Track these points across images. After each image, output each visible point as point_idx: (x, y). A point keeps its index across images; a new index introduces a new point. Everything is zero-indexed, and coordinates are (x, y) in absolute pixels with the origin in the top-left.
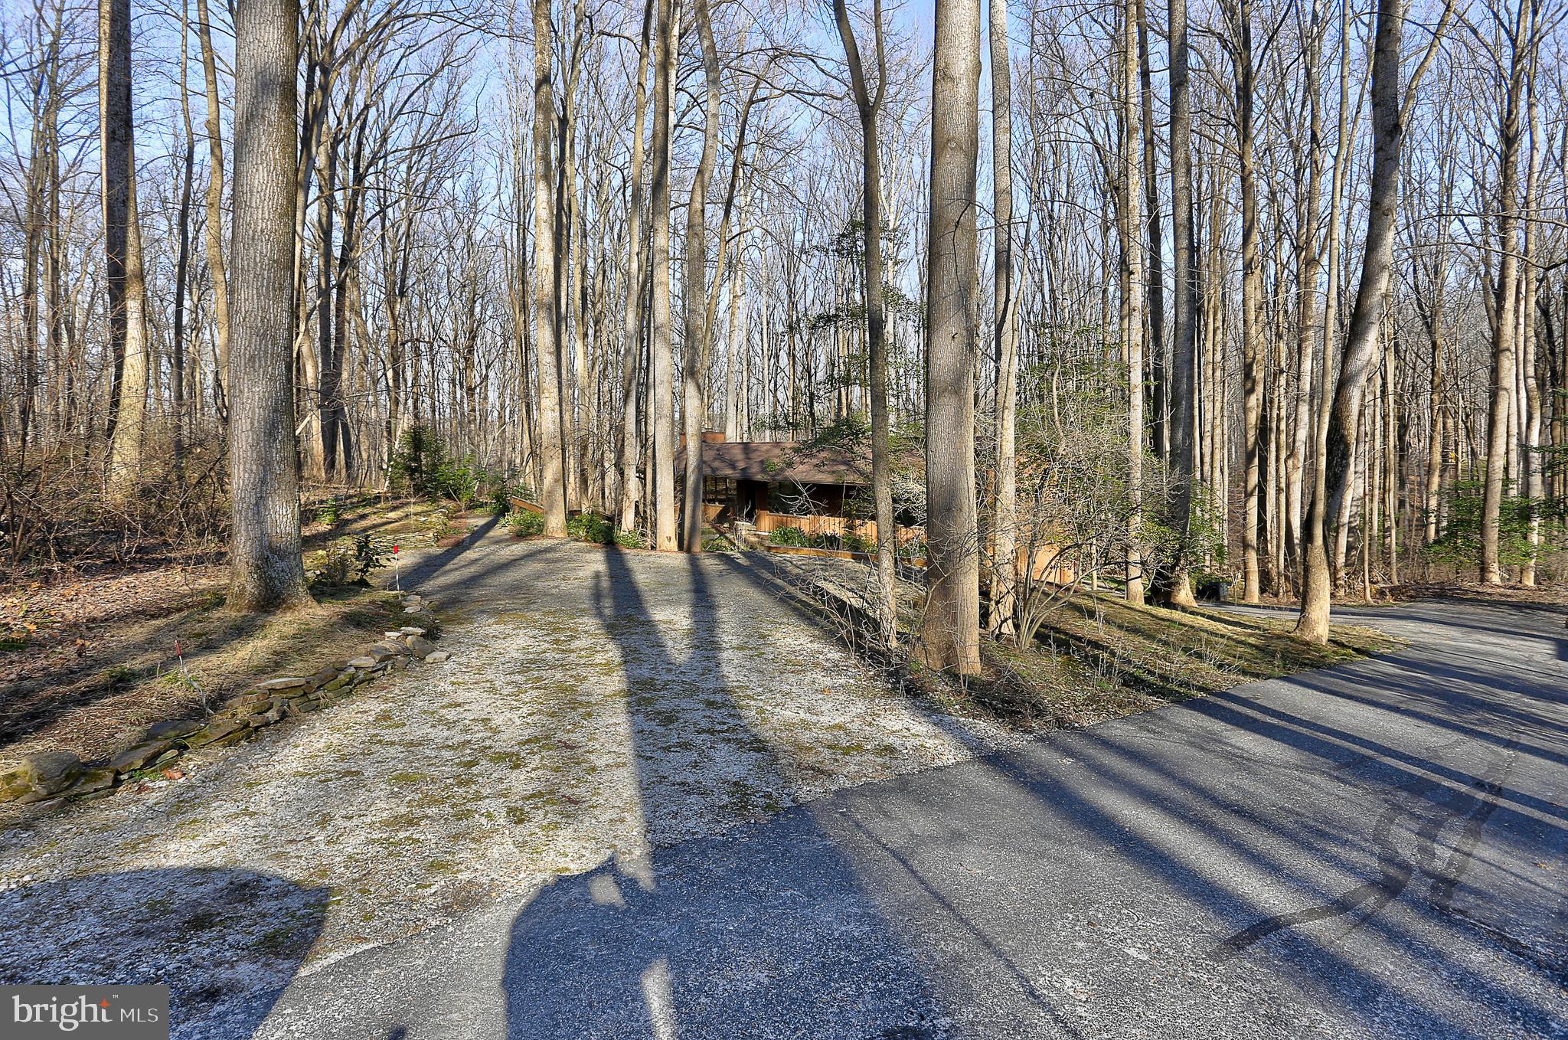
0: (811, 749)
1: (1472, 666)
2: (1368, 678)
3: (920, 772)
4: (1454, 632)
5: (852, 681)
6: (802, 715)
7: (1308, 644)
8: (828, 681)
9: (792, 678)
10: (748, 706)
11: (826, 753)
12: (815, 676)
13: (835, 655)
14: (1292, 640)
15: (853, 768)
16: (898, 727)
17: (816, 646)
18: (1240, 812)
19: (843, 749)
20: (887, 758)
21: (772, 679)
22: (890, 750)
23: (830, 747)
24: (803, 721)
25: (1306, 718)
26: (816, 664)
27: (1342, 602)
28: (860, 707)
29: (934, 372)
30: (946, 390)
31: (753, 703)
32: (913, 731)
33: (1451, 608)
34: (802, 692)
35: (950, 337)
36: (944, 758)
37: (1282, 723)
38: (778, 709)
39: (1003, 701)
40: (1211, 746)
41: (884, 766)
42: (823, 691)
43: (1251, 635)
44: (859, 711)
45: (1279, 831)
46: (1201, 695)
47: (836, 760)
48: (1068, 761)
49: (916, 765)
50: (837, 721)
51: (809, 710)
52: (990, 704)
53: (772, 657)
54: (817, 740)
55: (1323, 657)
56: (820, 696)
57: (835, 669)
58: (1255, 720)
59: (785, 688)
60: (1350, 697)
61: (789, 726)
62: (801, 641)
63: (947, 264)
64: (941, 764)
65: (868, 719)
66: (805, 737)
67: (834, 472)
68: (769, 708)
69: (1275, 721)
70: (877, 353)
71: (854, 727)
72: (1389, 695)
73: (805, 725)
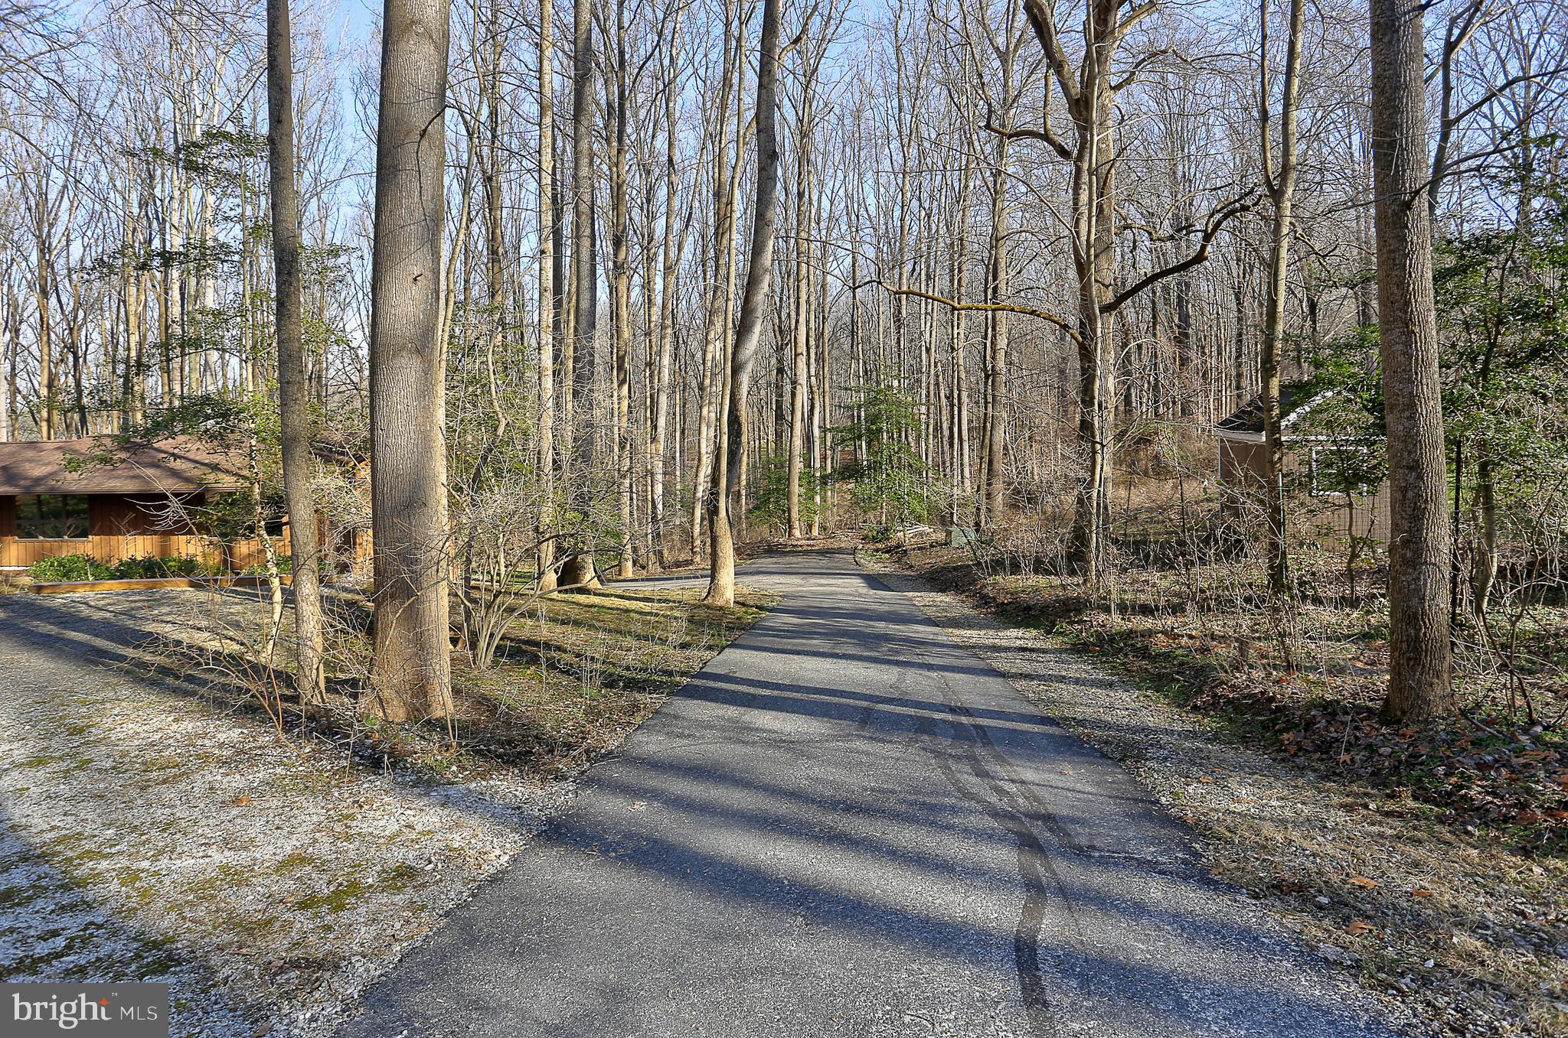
0: (269, 922)
1: (837, 605)
2: (788, 631)
3: (473, 895)
4: (796, 580)
5: (279, 770)
6: (218, 857)
7: (721, 608)
8: (237, 782)
9: (169, 794)
10: (97, 877)
11: (303, 921)
12: (209, 778)
13: (229, 733)
14: (708, 607)
15: (365, 934)
16: (393, 828)
17: (188, 726)
18: (850, 807)
19: (328, 900)
20: (409, 890)
21: (129, 804)
22: (405, 874)
23: (303, 906)
24: (225, 869)
25: (787, 682)
26: (205, 758)
27: (701, 567)
28: (312, 812)
29: (385, 324)
30: (404, 348)
31: (104, 864)
32: (419, 828)
33: (780, 560)
34: (196, 813)
35: (410, 279)
36: (492, 856)
37: (776, 693)
38: (164, 862)
39: (502, 744)
40: (745, 737)
41: (416, 908)
42: (236, 801)
43: (672, 609)
44: (315, 818)
45: (895, 816)
46: (685, 680)
47: (328, 928)
48: (640, 806)
49: (459, 886)
50: (289, 849)
51: (226, 843)
52: (489, 751)
53: (109, 764)
54: (272, 900)
55: (738, 618)
56: (235, 812)
57: (239, 758)
58: (754, 696)
59: (161, 814)
60: (798, 653)
61: (203, 889)
62: (155, 723)
63: (407, 180)
64: (492, 871)
65: (338, 828)
66: (247, 902)
67: (134, 477)
68: (145, 864)
69: (768, 692)
70: (288, 295)
71: (324, 847)
72: (816, 643)
73: (235, 877)
